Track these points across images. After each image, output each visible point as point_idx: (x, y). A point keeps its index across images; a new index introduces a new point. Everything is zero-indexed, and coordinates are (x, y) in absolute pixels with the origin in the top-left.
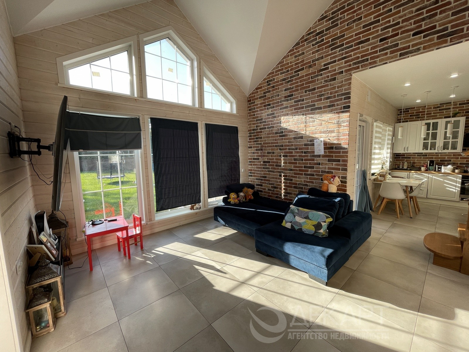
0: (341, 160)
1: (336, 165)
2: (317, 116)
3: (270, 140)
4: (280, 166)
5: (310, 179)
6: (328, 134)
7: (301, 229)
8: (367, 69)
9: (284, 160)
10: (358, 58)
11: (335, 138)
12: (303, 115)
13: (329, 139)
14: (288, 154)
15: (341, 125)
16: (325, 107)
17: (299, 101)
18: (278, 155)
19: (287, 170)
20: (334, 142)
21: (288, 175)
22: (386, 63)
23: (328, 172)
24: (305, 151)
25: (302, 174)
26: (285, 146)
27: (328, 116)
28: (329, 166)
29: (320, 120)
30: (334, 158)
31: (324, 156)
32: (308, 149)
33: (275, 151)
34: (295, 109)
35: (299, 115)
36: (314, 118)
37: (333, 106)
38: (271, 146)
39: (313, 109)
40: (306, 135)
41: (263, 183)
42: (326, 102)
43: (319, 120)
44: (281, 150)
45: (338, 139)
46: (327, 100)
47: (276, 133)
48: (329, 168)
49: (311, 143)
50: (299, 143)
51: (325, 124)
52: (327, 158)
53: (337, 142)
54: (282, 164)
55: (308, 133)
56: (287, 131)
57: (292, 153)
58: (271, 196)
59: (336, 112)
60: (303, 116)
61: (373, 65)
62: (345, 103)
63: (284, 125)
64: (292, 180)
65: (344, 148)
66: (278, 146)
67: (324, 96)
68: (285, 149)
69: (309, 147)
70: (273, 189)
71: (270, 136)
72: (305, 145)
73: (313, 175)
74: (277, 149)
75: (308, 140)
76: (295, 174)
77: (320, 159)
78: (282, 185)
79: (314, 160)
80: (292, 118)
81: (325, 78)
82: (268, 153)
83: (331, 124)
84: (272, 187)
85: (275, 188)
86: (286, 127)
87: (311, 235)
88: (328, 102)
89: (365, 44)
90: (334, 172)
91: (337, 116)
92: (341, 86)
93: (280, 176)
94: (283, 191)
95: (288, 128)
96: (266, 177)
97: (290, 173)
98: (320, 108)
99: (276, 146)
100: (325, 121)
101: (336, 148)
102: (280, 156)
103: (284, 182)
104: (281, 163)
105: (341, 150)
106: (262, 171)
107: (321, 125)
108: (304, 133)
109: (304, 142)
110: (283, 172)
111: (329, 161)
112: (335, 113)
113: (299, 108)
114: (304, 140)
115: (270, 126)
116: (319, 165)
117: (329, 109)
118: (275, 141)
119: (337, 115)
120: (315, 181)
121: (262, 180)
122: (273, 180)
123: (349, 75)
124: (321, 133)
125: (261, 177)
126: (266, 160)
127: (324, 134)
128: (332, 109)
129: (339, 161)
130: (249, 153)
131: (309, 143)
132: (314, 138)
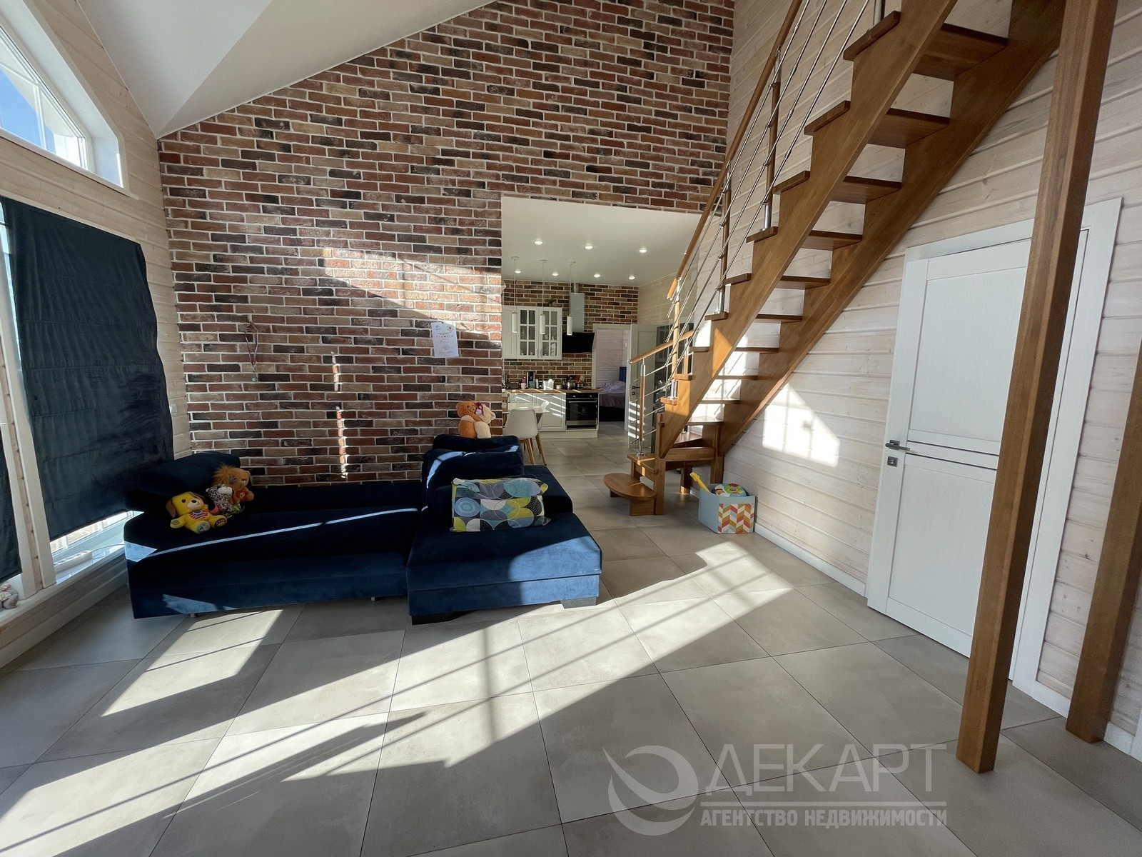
0: (489, 370)
1: (480, 380)
2: (432, 266)
3: (285, 310)
4: (331, 388)
5: (422, 415)
6: (458, 313)
7: (506, 523)
8: (527, 197)
9: (342, 370)
10: (511, 168)
11: (474, 323)
12: (394, 255)
13: (462, 324)
14: (354, 356)
15: (486, 297)
16: (448, 250)
17: (380, 217)
18: (319, 358)
19: (352, 397)
20: (472, 332)
21: (357, 411)
22: (555, 199)
23: (464, 397)
24: (405, 347)
25: (399, 406)
26: (342, 331)
27: (457, 272)
28: (465, 382)
29: (441, 278)
30: (475, 366)
31: (454, 362)
32: (412, 343)
33: (305, 345)
34: (369, 236)
35: (381, 254)
36: (423, 271)
37: (467, 251)
38: (289, 330)
39: (419, 247)
40: (404, 307)
41: (263, 444)
42: (451, 238)
43: (437, 276)
44: (330, 343)
45: (483, 327)
46: (453, 234)
47: (307, 292)
48: (465, 388)
49: (421, 329)
50: (385, 328)
51: (452, 289)
52: (461, 367)
53: (480, 333)
54: (337, 382)
55: (410, 305)
56: (346, 291)
57: (366, 351)
58: (300, 479)
59: (473, 266)
60: (394, 259)
61: (535, 193)
62: (492, 252)
63: (332, 272)
64: (370, 424)
65: (495, 346)
66: (318, 330)
67: (445, 224)
68: (344, 341)
69: (416, 338)
70: (305, 457)
71: (284, 297)
72: (405, 333)
73: (429, 406)
74: (315, 340)
75: (411, 321)
76: (378, 406)
77: (444, 369)
78: (339, 440)
79: (428, 370)
80: (362, 257)
81: (446, 182)
82: (277, 349)
83: (466, 291)
84: (301, 452)
85: (314, 451)
86: (342, 280)
87: (529, 527)
88: (455, 241)
89: (521, 146)
90: (476, 396)
91: (476, 276)
92: (482, 214)
93: (333, 415)
94: (344, 459)
95: (349, 282)
96: (275, 425)
97: (362, 404)
98: (438, 250)
99: (308, 330)
100: (450, 282)
101: (479, 345)
102: (328, 359)
103: (345, 433)
104: (332, 378)
105: (489, 350)
106: (257, 406)
107: (442, 288)
108: (400, 303)
109: (399, 324)
110: (340, 405)
111: (465, 371)
112: (472, 268)
113: (381, 237)
114: (401, 321)
115: (280, 267)
116: (444, 381)
117: (458, 256)
118: (302, 315)
119: (478, 275)
120: (434, 419)
121: (258, 435)
122: (305, 433)
123: (496, 196)
124: (441, 307)
125: (251, 425)
126: (273, 371)
127: (449, 312)
128: (465, 259)
129: (485, 372)
130: (184, 347)
131: (414, 328)
132: (426, 317)
